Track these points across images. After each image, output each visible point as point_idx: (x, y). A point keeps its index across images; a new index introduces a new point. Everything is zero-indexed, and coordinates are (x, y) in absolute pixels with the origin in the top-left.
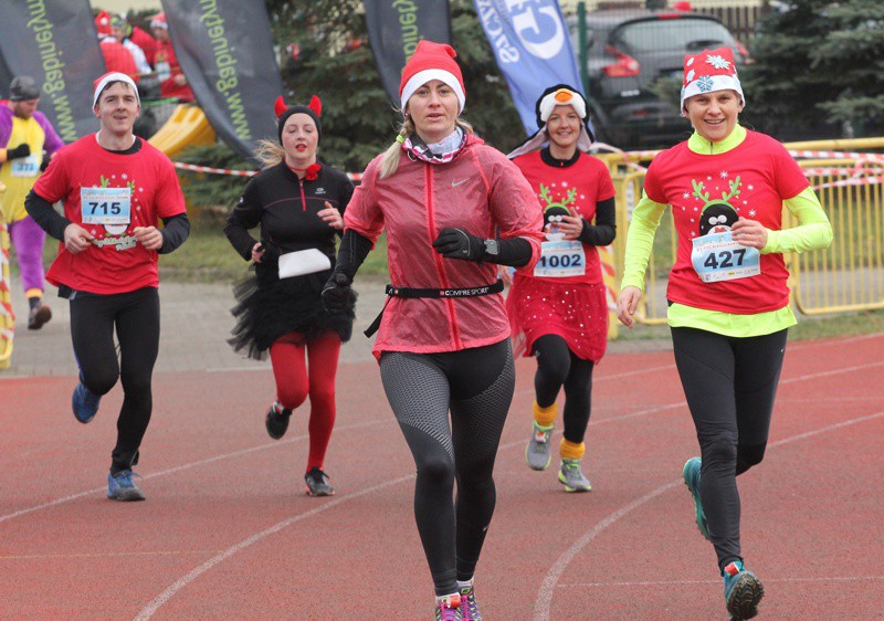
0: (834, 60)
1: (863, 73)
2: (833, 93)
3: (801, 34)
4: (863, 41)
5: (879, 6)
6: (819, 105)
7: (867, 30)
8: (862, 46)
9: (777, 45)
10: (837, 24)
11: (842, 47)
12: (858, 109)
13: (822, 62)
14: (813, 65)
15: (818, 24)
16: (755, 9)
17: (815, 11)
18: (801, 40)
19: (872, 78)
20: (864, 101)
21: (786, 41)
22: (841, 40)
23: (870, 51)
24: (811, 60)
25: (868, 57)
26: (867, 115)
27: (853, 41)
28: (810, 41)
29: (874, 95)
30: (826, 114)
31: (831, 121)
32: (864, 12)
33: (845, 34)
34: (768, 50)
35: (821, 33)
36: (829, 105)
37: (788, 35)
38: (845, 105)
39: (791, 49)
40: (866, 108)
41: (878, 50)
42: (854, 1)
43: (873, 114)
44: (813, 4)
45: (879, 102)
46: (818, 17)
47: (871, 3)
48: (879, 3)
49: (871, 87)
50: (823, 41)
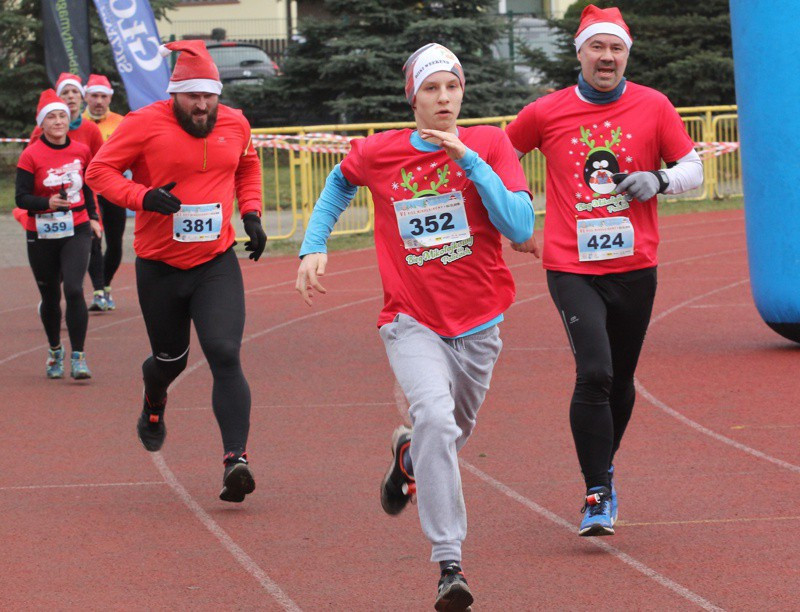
0: (334, 74)
1: (352, 82)
2: (334, 95)
3: (313, 57)
4: (353, 62)
5: (362, 40)
6: (325, 103)
7: (355, 54)
8: (352, 65)
9: (299, 64)
10: (337, 51)
11: (339, 65)
12: (349, 105)
13: (327, 75)
14: (321, 77)
15: (326, 51)
17: (322, 43)
18: (314, 61)
19: (358, 86)
20: (353, 100)
21: (304, 61)
22: (338, 61)
23: (357, 68)
24: (319, 74)
25: (356, 72)
26: (355, 110)
27: (347, 61)
28: (319, 61)
29: (360, 97)
30: (330, 108)
31: (332, 113)
32: (353, 43)
33: (342, 57)
34: (292, 67)
35: (326, 56)
36: (331, 103)
37: (305, 57)
38: (341, 103)
39: (307, 66)
40: (355, 105)
41: (362, 68)
42: (347, 36)
43: (359, 109)
44: (321, 38)
45: (363, 101)
46: (324, 46)
47: (358, 38)
48: (363, 38)
49: (358, 91)
50: (328, 61)
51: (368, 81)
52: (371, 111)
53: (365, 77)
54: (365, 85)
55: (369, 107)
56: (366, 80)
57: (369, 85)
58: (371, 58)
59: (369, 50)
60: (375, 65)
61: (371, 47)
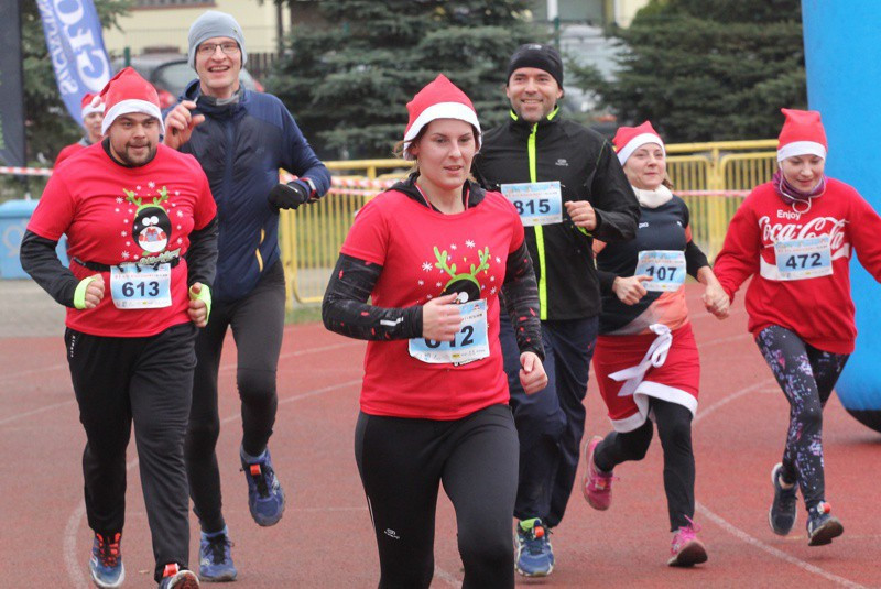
0: (331, 98)
1: (354, 108)
2: (331, 124)
3: (307, 75)
4: (354, 82)
5: (367, 55)
6: (319, 134)
7: (358, 73)
8: (354, 86)
9: (285, 85)
10: (334, 68)
11: (338, 87)
12: (350, 137)
13: (321, 99)
14: (315, 101)
15: (319, 68)
16: (272, 55)
17: (316, 58)
18: (305, 81)
19: (361, 113)
20: (355, 131)
21: (292, 81)
22: (337, 82)
23: (360, 90)
24: (312, 97)
25: (358, 95)
26: (357, 142)
27: (348, 83)
28: (311, 81)
29: (363, 126)
30: (324, 141)
31: (328, 147)
32: (355, 59)
33: (341, 76)
34: (278, 88)
35: (321, 75)
36: (327, 134)
37: (295, 76)
38: (339, 135)
39: (298, 88)
40: (357, 137)
41: (366, 91)
42: (347, 49)
43: (362, 142)
44: (315, 52)
45: (367, 132)
46: (318, 62)
47: (361, 51)
48: (367, 51)
49: (361, 120)
50: (323, 82)
51: (374, 107)
52: (378, 144)
53: (369, 101)
54: (369, 111)
55: (374, 140)
56: (370, 105)
57: (375, 111)
58: (378, 78)
59: (375, 68)
60: (382, 86)
61: (376, 63)
